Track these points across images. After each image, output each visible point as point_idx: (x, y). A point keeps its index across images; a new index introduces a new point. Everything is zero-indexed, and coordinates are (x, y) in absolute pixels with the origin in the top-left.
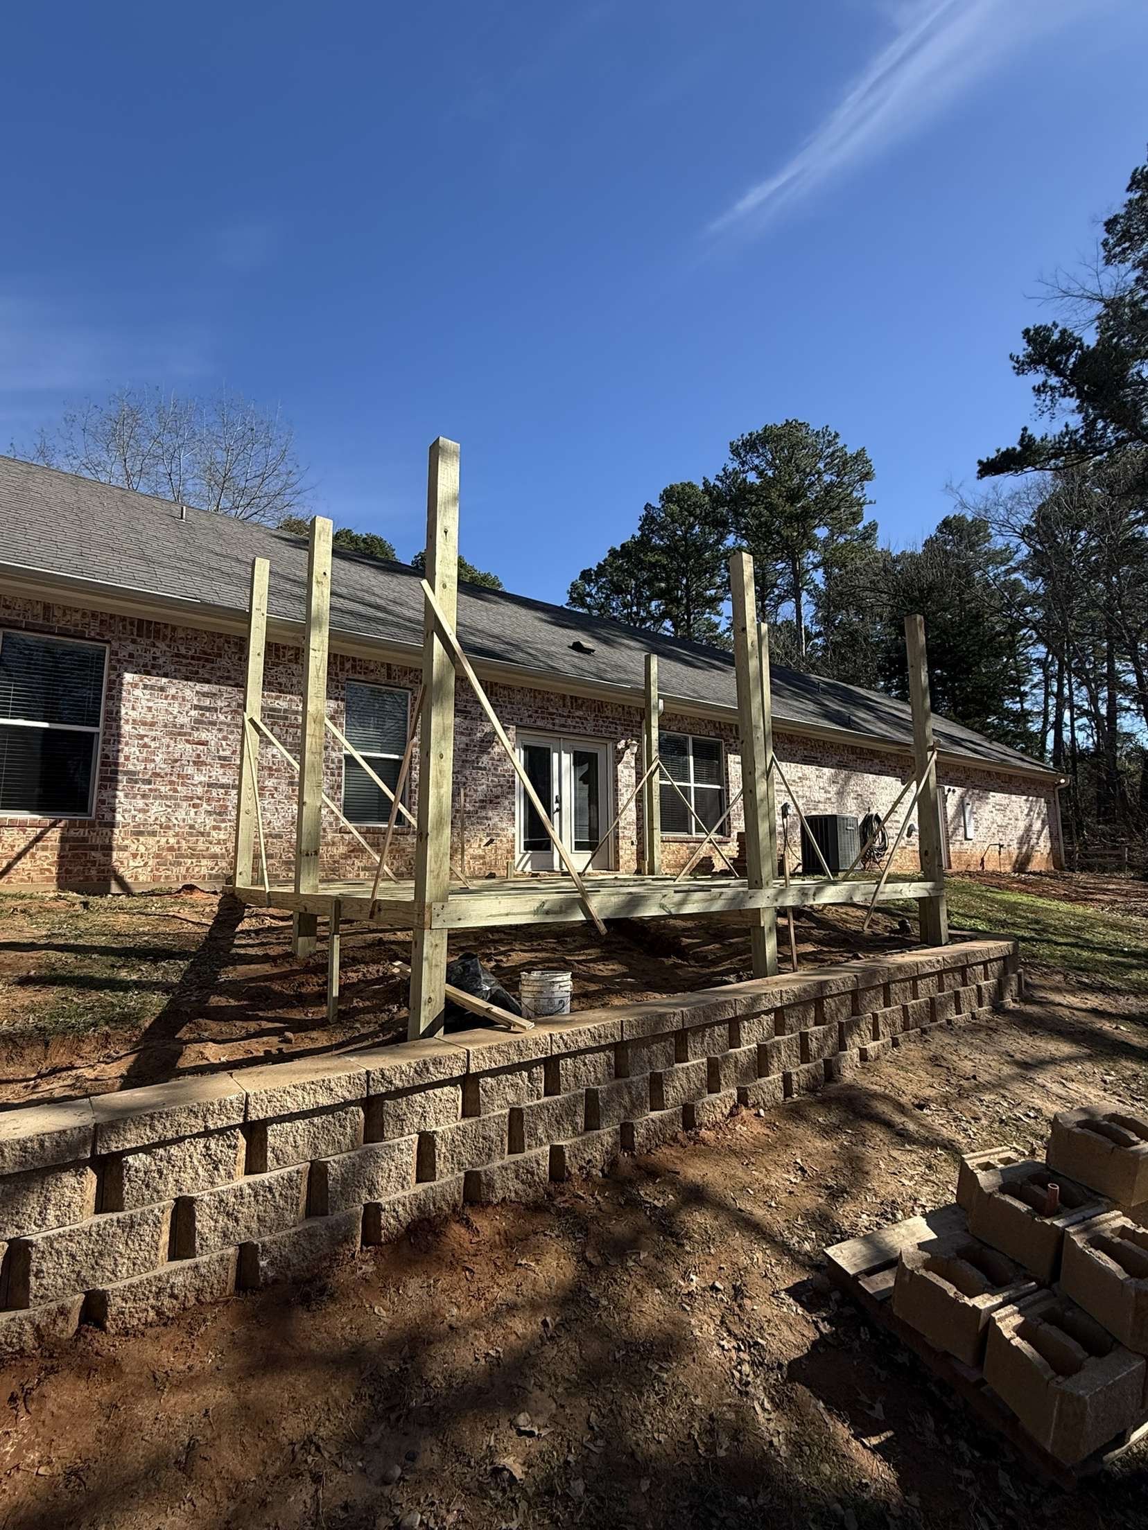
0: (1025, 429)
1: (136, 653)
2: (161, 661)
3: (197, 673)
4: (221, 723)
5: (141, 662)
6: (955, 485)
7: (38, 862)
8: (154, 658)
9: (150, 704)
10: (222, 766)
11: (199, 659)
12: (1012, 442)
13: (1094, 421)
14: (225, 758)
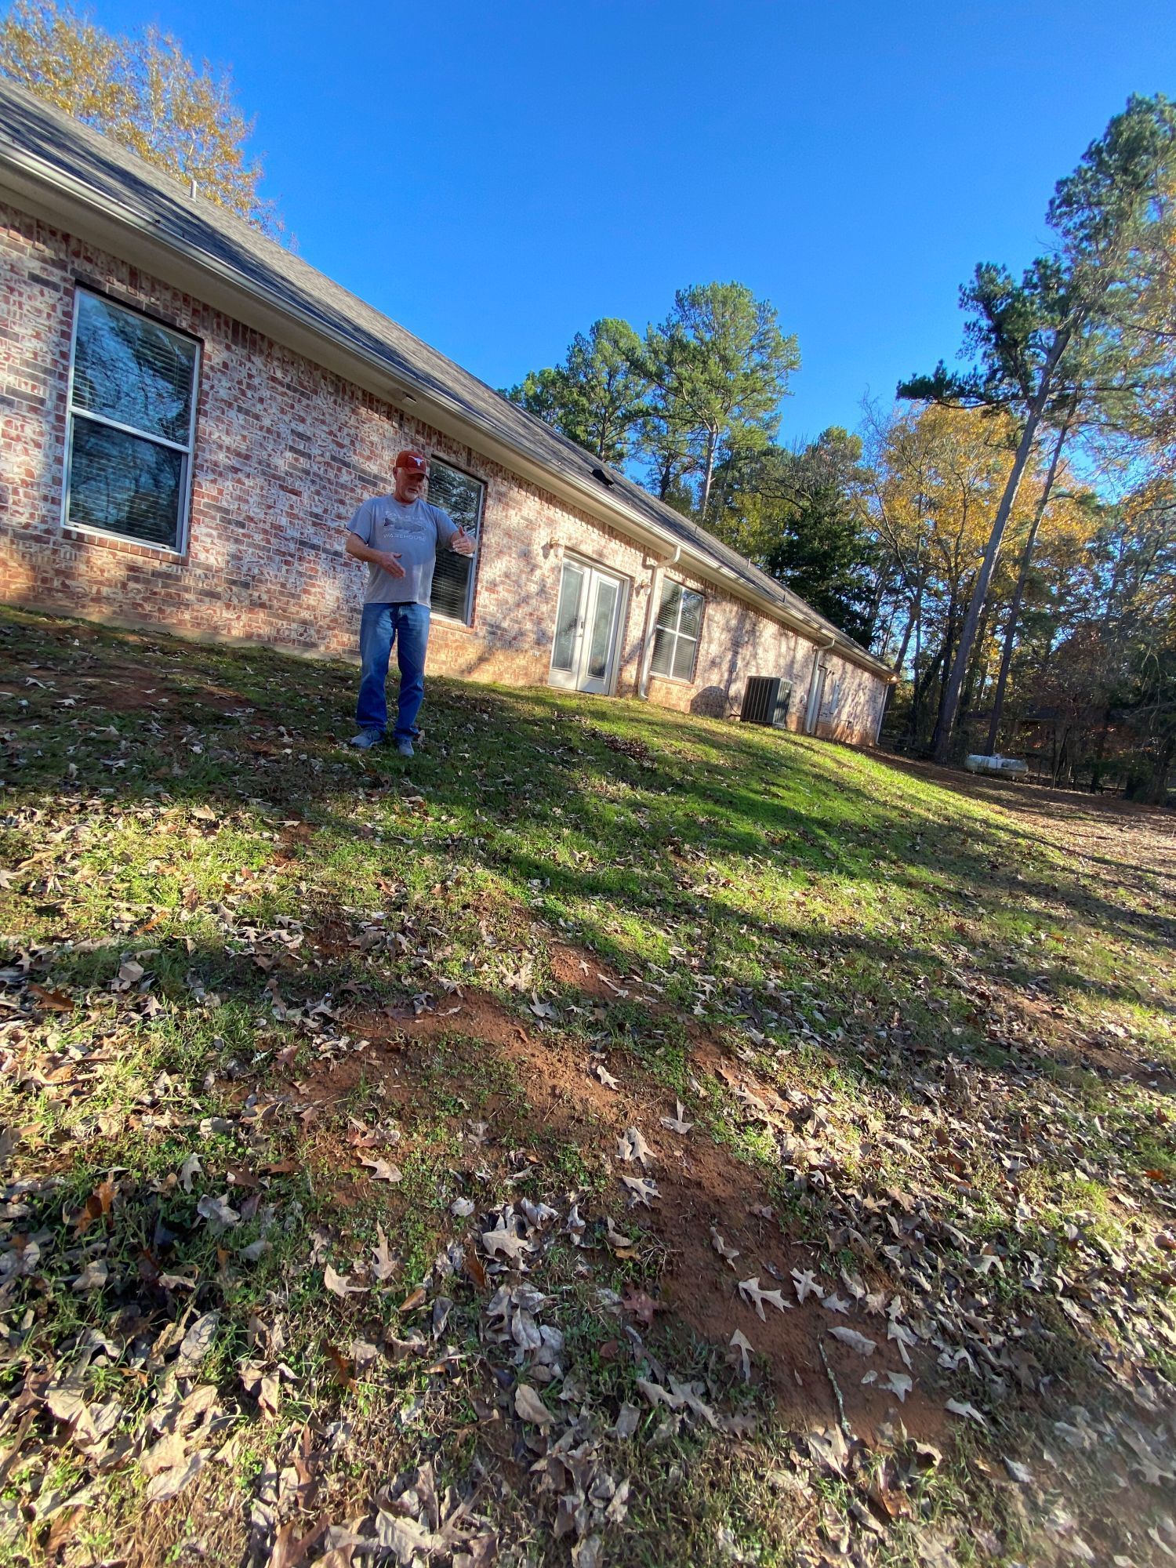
0: (941, 362)
1: (231, 365)
2: (256, 381)
3: (292, 407)
4: (315, 474)
5: (236, 377)
6: (870, 399)
7: (131, 595)
8: (250, 376)
9: (245, 433)
10: (314, 524)
11: (295, 390)
12: (928, 372)
13: (997, 370)
14: (316, 516)
